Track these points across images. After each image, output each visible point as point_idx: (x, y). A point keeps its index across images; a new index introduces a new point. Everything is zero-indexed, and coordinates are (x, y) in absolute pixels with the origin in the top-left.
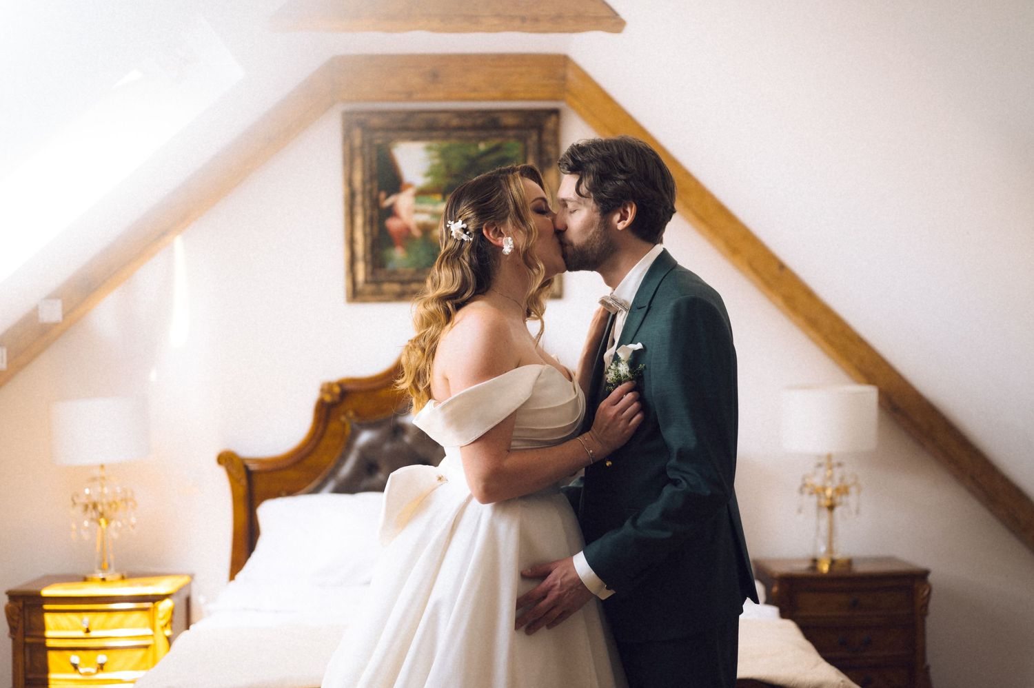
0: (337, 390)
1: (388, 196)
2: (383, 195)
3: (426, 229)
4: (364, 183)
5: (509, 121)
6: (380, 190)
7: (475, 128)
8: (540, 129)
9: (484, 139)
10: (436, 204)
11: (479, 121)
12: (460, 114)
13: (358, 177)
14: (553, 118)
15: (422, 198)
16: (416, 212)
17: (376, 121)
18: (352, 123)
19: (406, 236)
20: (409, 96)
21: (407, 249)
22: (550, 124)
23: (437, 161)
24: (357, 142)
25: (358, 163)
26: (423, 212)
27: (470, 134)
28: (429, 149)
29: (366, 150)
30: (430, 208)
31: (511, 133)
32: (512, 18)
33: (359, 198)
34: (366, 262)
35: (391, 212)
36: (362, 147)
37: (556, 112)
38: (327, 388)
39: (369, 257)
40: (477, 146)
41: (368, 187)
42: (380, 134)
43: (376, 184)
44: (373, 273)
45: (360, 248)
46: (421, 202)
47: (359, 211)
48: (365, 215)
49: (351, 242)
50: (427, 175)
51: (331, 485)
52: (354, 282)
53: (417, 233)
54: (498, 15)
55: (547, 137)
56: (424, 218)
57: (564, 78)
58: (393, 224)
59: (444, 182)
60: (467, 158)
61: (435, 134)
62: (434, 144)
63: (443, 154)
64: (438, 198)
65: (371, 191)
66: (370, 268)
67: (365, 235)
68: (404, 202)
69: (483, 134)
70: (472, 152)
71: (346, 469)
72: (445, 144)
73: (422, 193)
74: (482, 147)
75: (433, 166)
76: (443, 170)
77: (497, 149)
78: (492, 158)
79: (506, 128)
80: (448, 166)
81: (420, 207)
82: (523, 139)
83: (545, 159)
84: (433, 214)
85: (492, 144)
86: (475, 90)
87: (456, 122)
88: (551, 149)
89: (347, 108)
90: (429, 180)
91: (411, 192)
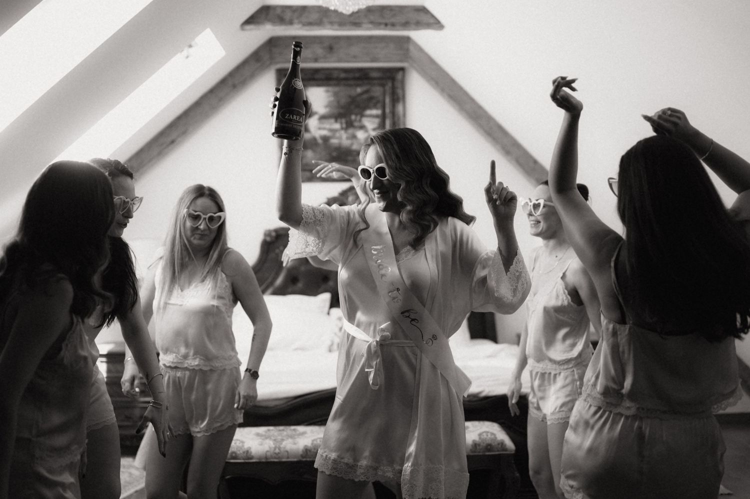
0: (274, 234)
3: (326, 139)
5: (374, 75)
7: (355, 79)
8: (393, 79)
9: (360, 86)
10: (331, 124)
11: (357, 75)
12: (346, 70)
14: (401, 73)
15: (324, 121)
16: (320, 129)
18: (282, 75)
19: (312, 144)
20: (316, 60)
21: (314, 151)
22: (399, 76)
23: (332, 99)
26: (324, 129)
27: (352, 82)
28: (327, 91)
30: (328, 126)
31: (376, 82)
35: (306, 129)
37: (402, 69)
38: (268, 234)
40: (356, 90)
46: (323, 123)
50: (326, 107)
51: (270, 291)
53: (320, 141)
55: (398, 84)
56: (324, 133)
57: (408, 50)
58: (307, 136)
59: (336, 111)
60: (350, 97)
61: (330, 82)
62: (330, 89)
63: (336, 94)
64: (333, 121)
68: (313, 123)
69: (360, 82)
70: (353, 93)
71: (279, 281)
72: (336, 89)
73: (323, 118)
74: (359, 90)
75: (330, 102)
76: (335, 104)
77: (367, 92)
78: (365, 96)
79: (373, 79)
80: (338, 102)
81: (322, 126)
82: (383, 85)
83: (396, 97)
84: (331, 130)
85: (365, 88)
86: (355, 57)
87: (343, 75)
88: (399, 91)
89: (279, 66)
90: (327, 110)
91: (317, 117)
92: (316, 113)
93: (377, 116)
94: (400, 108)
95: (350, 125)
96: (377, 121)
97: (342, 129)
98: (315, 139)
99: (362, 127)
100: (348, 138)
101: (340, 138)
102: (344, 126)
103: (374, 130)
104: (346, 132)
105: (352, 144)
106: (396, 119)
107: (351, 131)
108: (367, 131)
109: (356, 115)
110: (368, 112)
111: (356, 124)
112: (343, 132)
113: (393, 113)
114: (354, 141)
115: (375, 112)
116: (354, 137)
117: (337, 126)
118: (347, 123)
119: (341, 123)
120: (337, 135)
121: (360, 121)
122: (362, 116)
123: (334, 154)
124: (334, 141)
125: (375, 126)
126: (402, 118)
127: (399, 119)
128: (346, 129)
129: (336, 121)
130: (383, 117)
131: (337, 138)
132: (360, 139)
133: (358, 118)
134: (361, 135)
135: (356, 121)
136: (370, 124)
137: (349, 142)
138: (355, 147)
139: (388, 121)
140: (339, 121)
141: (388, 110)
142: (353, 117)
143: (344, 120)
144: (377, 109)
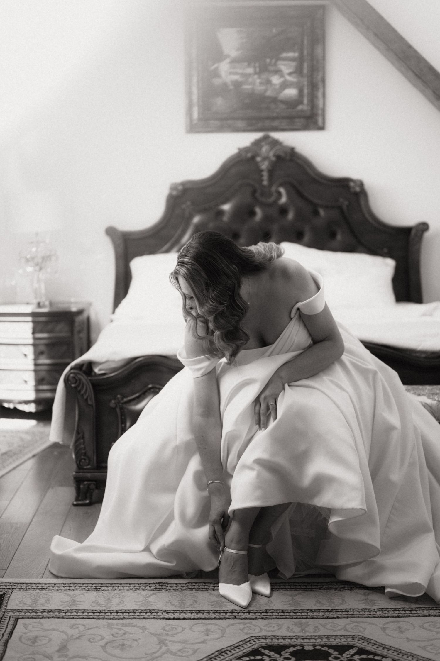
0: (180, 188)
1: (214, 63)
2: (211, 62)
3: (237, 85)
4: (198, 55)
5: (292, 13)
6: (208, 59)
7: (270, 18)
8: (313, 18)
9: (275, 26)
10: (243, 68)
11: (273, 13)
13: (194, 51)
14: (321, 12)
15: (235, 64)
16: (231, 73)
19: (223, 90)
21: (224, 98)
23: (244, 40)
26: (236, 74)
27: (267, 22)
28: (239, 32)
29: (200, 33)
30: (240, 71)
31: (293, 21)
33: (195, 66)
34: (199, 107)
35: (216, 74)
36: (197, 32)
37: (324, 8)
38: (173, 187)
39: (201, 104)
40: (271, 30)
41: (201, 57)
42: (209, 23)
43: (205, 56)
44: (203, 113)
45: (195, 98)
47: (194, 73)
48: (198, 76)
49: (189, 93)
50: (238, 49)
51: (177, 248)
52: (191, 120)
55: (318, 24)
56: (236, 78)
58: (217, 81)
59: (249, 54)
60: (265, 38)
61: (243, 22)
62: (243, 29)
63: (249, 36)
65: (203, 60)
66: (201, 111)
67: (198, 89)
69: (276, 22)
70: (268, 34)
72: (250, 29)
73: (235, 61)
74: (274, 31)
75: (242, 43)
76: (248, 46)
77: (283, 32)
78: (281, 38)
79: (290, 18)
80: (252, 44)
81: (234, 70)
82: (301, 26)
83: (315, 38)
84: (243, 75)
85: (281, 28)
87: (257, 15)
88: (319, 32)
90: (240, 52)
91: (228, 60)
92: (227, 56)
93: (293, 59)
94: (319, 50)
95: (264, 70)
96: (294, 64)
97: (255, 73)
98: (225, 84)
99: (278, 72)
100: (261, 83)
101: (253, 83)
102: (258, 70)
103: (290, 74)
104: (259, 78)
105: (266, 90)
106: (315, 62)
107: (264, 76)
108: (282, 76)
109: (271, 59)
110: (284, 55)
111: (271, 68)
112: (256, 76)
113: (312, 56)
114: (269, 86)
115: (291, 55)
116: (268, 82)
117: (250, 70)
118: (260, 67)
119: (255, 67)
120: (250, 80)
121: (275, 64)
122: (278, 59)
123: (247, 101)
124: (247, 87)
125: (291, 70)
126: (321, 61)
127: (317, 62)
128: (259, 74)
129: (249, 65)
130: (300, 60)
131: (249, 84)
132: (275, 85)
133: (274, 61)
134: (276, 80)
135: (270, 64)
136: (286, 68)
137: (263, 88)
138: (269, 93)
139: (305, 65)
140: (252, 65)
141: (305, 53)
142: (268, 60)
143: (257, 64)
144: (294, 52)
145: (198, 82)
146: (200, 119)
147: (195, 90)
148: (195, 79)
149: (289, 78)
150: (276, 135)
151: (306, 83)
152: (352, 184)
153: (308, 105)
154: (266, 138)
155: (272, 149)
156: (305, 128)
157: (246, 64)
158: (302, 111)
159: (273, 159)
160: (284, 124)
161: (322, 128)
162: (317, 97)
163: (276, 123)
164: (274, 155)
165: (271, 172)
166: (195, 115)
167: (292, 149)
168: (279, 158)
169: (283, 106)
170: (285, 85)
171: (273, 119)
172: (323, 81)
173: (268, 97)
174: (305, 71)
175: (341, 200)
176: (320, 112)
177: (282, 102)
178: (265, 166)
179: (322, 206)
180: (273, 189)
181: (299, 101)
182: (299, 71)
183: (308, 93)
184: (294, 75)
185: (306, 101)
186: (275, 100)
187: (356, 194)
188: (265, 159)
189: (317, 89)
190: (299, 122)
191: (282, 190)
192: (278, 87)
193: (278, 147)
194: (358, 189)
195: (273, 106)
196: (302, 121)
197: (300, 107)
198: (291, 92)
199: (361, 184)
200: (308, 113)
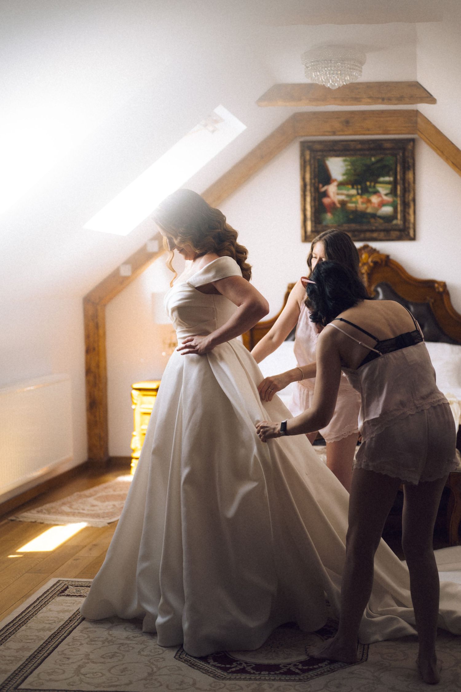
1: (323, 186)
2: (321, 185)
4: (311, 179)
5: (388, 145)
6: (319, 182)
7: (370, 149)
8: (404, 150)
9: (374, 155)
10: (348, 190)
11: (372, 146)
12: (361, 142)
13: (308, 176)
14: (412, 143)
15: (342, 187)
16: (338, 194)
17: (318, 147)
18: (306, 147)
19: (333, 207)
20: (334, 133)
21: (333, 214)
22: (410, 147)
23: (349, 167)
24: (308, 157)
25: (308, 169)
26: (342, 194)
27: (367, 153)
28: (345, 161)
29: (312, 161)
30: (345, 192)
31: (388, 152)
32: (378, 98)
33: (308, 187)
34: (312, 221)
35: (325, 194)
36: (310, 160)
37: (413, 140)
39: (313, 219)
40: (371, 159)
41: (313, 181)
42: (319, 153)
43: (317, 180)
44: (315, 227)
45: (309, 214)
47: (308, 194)
48: (311, 196)
49: (304, 210)
50: (344, 175)
52: (306, 232)
53: (338, 205)
54: (370, 98)
55: (408, 154)
56: (342, 198)
57: (416, 123)
58: (326, 201)
59: (352, 178)
60: (365, 165)
61: (348, 153)
62: (348, 158)
63: (353, 163)
65: (314, 184)
66: (314, 225)
67: (311, 207)
68: (332, 189)
69: (373, 152)
70: (368, 162)
72: (354, 158)
73: (341, 185)
74: (373, 159)
75: (347, 170)
76: (352, 171)
77: (380, 160)
78: (379, 165)
79: (385, 149)
80: (355, 170)
81: (340, 192)
82: (395, 155)
83: (407, 165)
84: (348, 196)
85: (378, 158)
86: (369, 130)
87: (359, 146)
88: (411, 161)
89: (302, 139)
90: (345, 177)
91: (335, 184)
92: (335, 180)
93: (388, 183)
94: (410, 175)
95: (365, 191)
96: (390, 186)
97: (358, 194)
98: (334, 203)
99: (376, 192)
100: (363, 203)
101: (356, 203)
102: (360, 191)
103: (386, 195)
104: (361, 197)
105: (367, 208)
106: (407, 185)
107: (365, 197)
108: (380, 196)
109: (371, 182)
110: (381, 179)
111: (371, 190)
112: (358, 197)
113: (404, 179)
114: (369, 205)
115: (387, 179)
116: (369, 201)
117: (354, 192)
118: (362, 189)
119: (357, 189)
120: (354, 199)
121: (374, 187)
122: (377, 182)
123: (351, 217)
124: (351, 205)
125: (387, 191)
126: (412, 184)
127: (409, 184)
128: (361, 195)
129: (353, 188)
130: (395, 184)
131: (353, 203)
132: (374, 203)
133: (373, 184)
134: (375, 199)
135: (370, 187)
136: (383, 190)
137: (364, 206)
138: (369, 210)
139: (399, 188)
140: (355, 187)
141: (399, 177)
142: (368, 184)
143: (359, 187)
144: (389, 176)
145: (311, 200)
146: (312, 231)
147: (308, 207)
148: (308, 199)
149: (385, 198)
150: (374, 245)
151: (399, 202)
152: (436, 285)
153: (401, 220)
154: (366, 247)
155: (369, 257)
156: (399, 238)
157: (350, 187)
158: (396, 225)
159: (371, 264)
160: (382, 235)
161: (413, 239)
162: (409, 214)
163: (375, 235)
164: (372, 261)
165: (370, 275)
166: (309, 228)
167: (387, 257)
168: (375, 263)
169: (381, 221)
170: (382, 204)
171: (372, 231)
172: (414, 200)
173: (369, 214)
174: (399, 192)
175: (428, 298)
176: (411, 226)
177: (380, 217)
178: (364, 270)
179: (412, 304)
180: (373, 288)
181: (393, 217)
182: (393, 192)
183: (401, 210)
184: (390, 196)
185: (399, 216)
186: (374, 216)
187: (440, 294)
188: (364, 264)
189: (409, 207)
190: (394, 234)
191: (379, 290)
192: (376, 205)
193: (375, 255)
194: (441, 289)
195: (372, 220)
196: (397, 233)
197: (395, 222)
198: (387, 210)
199: (444, 285)
200: (401, 227)
